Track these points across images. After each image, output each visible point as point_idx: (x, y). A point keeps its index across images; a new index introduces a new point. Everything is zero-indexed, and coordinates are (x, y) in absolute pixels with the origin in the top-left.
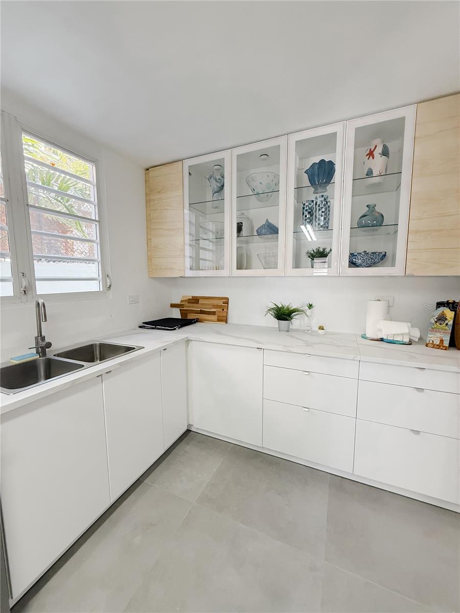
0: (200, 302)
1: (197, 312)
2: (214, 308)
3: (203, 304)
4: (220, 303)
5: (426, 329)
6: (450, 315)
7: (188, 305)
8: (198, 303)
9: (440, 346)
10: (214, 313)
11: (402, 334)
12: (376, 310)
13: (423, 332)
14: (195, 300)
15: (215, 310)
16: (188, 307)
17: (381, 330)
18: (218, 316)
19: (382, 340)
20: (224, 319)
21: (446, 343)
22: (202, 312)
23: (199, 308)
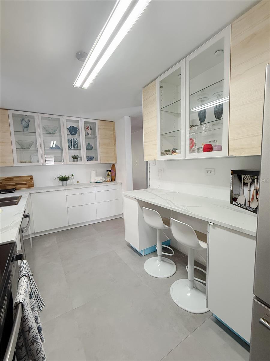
0: (14, 179)
1: (13, 185)
2: (25, 181)
3: (16, 180)
4: (29, 178)
5: (106, 177)
6: (110, 173)
7: (5, 182)
8: (13, 180)
9: (109, 181)
10: (26, 184)
11: (101, 180)
12: (93, 174)
13: (105, 179)
14: (11, 179)
15: (26, 182)
16: (5, 183)
17: (96, 180)
18: (29, 185)
19: (96, 182)
20: (32, 186)
21: (110, 180)
22: (17, 184)
23: (15, 182)
